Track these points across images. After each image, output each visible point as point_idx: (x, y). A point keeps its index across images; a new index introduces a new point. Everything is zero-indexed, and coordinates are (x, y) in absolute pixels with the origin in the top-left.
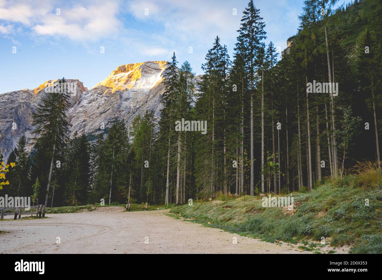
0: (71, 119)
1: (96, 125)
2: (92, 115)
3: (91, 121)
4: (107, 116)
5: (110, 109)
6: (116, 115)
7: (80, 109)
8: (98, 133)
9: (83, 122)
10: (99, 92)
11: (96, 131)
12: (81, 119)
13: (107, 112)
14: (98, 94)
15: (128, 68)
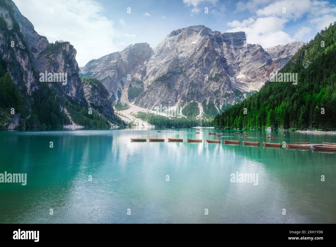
0: (146, 68)
1: (164, 70)
2: (160, 64)
4: (170, 64)
5: (172, 60)
6: (176, 63)
7: (151, 61)
8: (169, 75)
9: (154, 69)
10: (160, 49)
11: (167, 74)
12: (153, 68)
13: (170, 62)
15: (177, 32)
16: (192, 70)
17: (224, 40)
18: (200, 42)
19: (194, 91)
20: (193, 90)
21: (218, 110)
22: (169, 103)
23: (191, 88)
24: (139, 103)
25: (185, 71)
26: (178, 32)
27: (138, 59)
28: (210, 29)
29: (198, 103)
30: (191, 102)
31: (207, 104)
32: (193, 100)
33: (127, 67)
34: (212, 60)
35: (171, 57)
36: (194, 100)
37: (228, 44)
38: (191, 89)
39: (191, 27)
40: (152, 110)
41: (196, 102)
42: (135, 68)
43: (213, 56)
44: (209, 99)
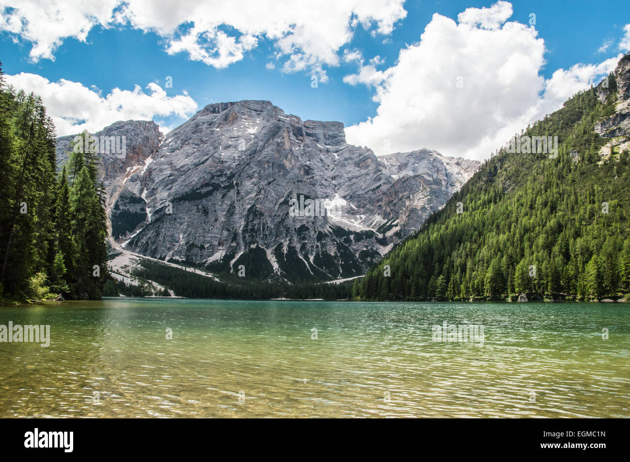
0: (151, 172)
1: (193, 179)
2: (182, 167)
3: (182, 175)
4: (206, 168)
5: (210, 160)
6: (219, 168)
7: (162, 160)
8: (205, 191)
9: (169, 177)
10: (182, 137)
11: (202, 187)
12: (166, 173)
13: (206, 164)
14: (182, 140)
15: (218, 108)
16: (252, 184)
17: (306, 133)
18: (264, 131)
19: (257, 226)
20: (254, 222)
21: (307, 265)
22: (206, 246)
23: (251, 219)
24: (140, 244)
25: (237, 184)
26: (220, 107)
27: (133, 154)
28: (281, 110)
29: (265, 249)
30: (252, 247)
31: (285, 252)
32: (256, 245)
33: (110, 167)
34: (290, 166)
35: (207, 154)
36: (258, 242)
37: (314, 140)
38: (252, 221)
39: (246, 102)
40: (168, 261)
41: (262, 248)
42: (126, 171)
43: (293, 161)
44: (288, 242)
